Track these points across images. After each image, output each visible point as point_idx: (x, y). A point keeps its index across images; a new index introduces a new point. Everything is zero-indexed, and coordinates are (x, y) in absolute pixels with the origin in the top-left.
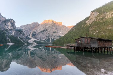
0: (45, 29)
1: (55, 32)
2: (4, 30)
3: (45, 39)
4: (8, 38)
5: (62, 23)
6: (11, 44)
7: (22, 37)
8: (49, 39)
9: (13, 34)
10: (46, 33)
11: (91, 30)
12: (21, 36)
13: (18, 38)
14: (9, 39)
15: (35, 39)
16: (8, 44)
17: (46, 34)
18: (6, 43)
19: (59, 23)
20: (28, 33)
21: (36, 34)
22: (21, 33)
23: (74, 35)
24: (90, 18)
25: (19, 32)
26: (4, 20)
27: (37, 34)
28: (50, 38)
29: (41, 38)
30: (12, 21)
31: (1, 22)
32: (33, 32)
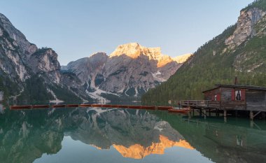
0: (123, 67)
1: (145, 74)
2: (38, 73)
3: (124, 91)
4: (49, 90)
6: (57, 101)
7: (76, 87)
8: (133, 89)
9: (58, 81)
10: (124, 75)
11: (239, 62)
12: (74, 85)
13: (69, 88)
14: (52, 92)
15: (103, 89)
16: (51, 102)
17: (125, 78)
18: (47, 99)
19: (154, 49)
20: (87, 77)
21: (103, 80)
22: (72, 79)
23: (191, 77)
24: (239, 29)
25: (69, 76)
26: (35, 51)
27: (105, 79)
28: (134, 86)
29: (115, 88)
30: (51, 53)
31: (29, 56)
32: (97, 75)
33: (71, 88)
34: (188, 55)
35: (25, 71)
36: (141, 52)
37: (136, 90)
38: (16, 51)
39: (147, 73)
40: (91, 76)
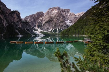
0: (51, 18)
2: (11, 23)
3: (52, 30)
4: (16, 31)
5: (69, 10)
6: (20, 36)
7: (29, 29)
8: (56, 29)
9: (20, 26)
10: (52, 23)
13: (25, 30)
14: (18, 32)
15: (41, 30)
16: (18, 36)
18: (16, 35)
19: (67, 10)
20: (34, 24)
21: (41, 25)
22: (27, 25)
25: (25, 23)
27: (43, 25)
29: (47, 29)
30: (17, 13)
31: (7, 15)
32: (39, 23)
35: (6, 22)
37: (58, 30)
38: (2, 13)
39: (63, 21)
40: (36, 23)
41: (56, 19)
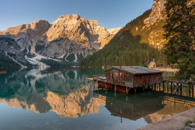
0: (64, 35)
7: (14, 53)
8: (73, 55)
10: (65, 42)
11: (152, 37)
12: (12, 50)
13: (6, 54)
15: (43, 55)
17: (66, 45)
20: (27, 43)
21: (44, 46)
22: (10, 44)
23: (120, 47)
24: (152, 13)
25: (7, 41)
27: (46, 46)
28: (74, 52)
29: (55, 54)
32: (38, 41)
33: (8, 54)
34: (119, 28)
36: (81, 23)
37: (76, 56)
39: (86, 41)
40: (32, 42)
41: (74, 35)
